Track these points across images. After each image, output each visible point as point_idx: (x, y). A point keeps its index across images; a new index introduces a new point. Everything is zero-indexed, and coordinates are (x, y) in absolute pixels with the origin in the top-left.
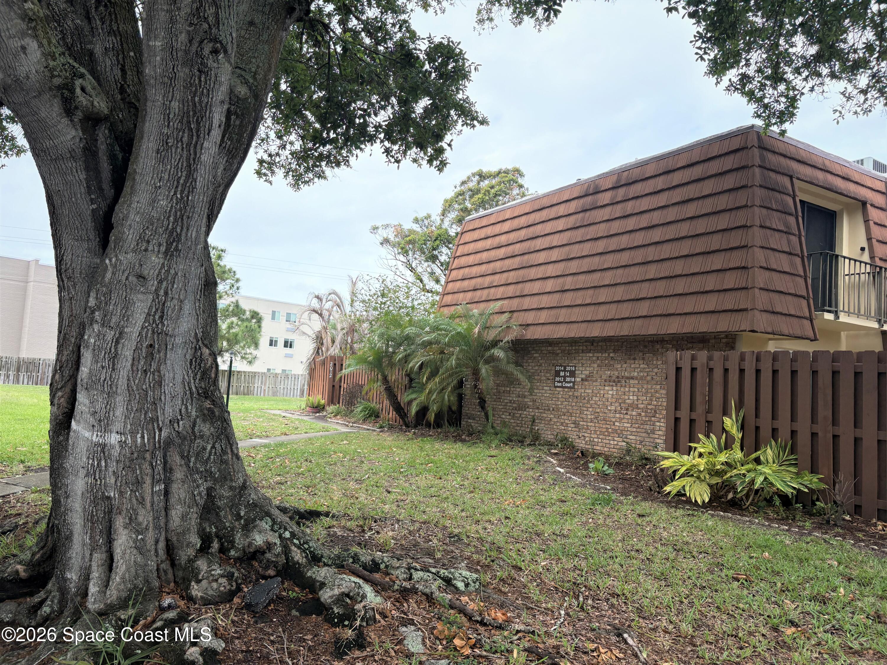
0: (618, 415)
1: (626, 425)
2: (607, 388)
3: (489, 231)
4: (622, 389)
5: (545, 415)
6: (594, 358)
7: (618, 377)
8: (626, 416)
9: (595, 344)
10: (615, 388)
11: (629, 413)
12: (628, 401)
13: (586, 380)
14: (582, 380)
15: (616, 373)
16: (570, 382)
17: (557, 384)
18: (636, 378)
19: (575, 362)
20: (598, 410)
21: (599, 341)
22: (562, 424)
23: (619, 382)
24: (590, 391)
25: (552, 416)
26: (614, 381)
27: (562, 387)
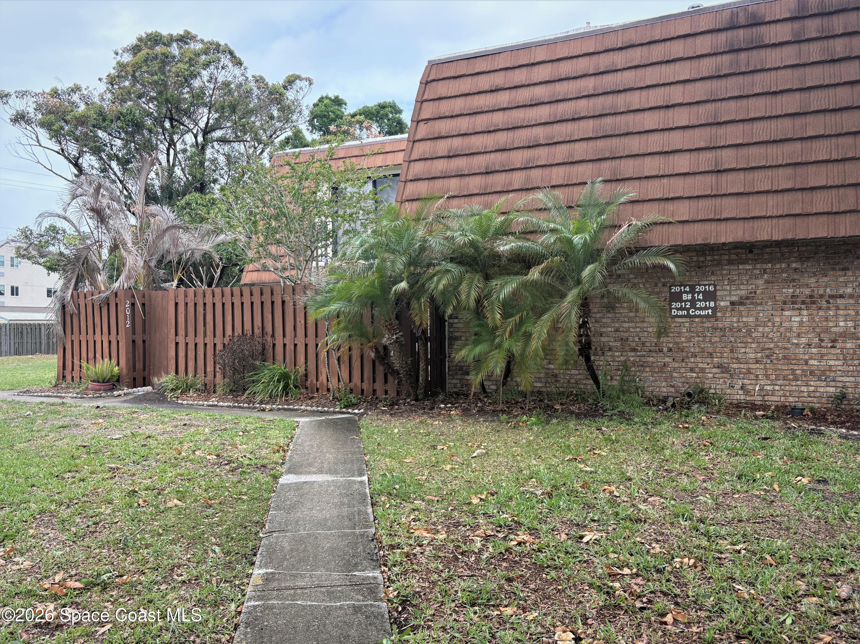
0: (814, 350)
1: (832, 363)
2: (787, 313)
3: (499, 79)
4: (821, 313)
5: (651, 359)
6: (758, 272)
7: (811, 296)
8: (833, 351)
9: (756, 251)
10: (805, 312)
11: (838, 345)
12: (834, 329)
13: (741, 304)
14: (732, 303)
15: (807, 291)
16: (706, 308)
17: (674, 312)
18: (851, 296)
19: (713, 278)
20: (772, 346)
21: (766, 246)
22: (692, 370)
23: (813, 303)
24: (751, 319)
25: (667, 360)
26: (803, 303)
27: (688, 316)
